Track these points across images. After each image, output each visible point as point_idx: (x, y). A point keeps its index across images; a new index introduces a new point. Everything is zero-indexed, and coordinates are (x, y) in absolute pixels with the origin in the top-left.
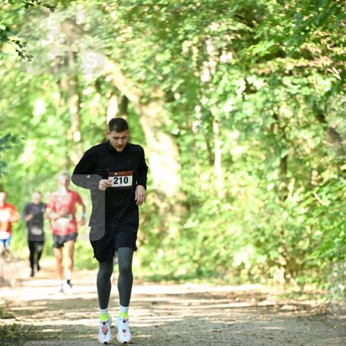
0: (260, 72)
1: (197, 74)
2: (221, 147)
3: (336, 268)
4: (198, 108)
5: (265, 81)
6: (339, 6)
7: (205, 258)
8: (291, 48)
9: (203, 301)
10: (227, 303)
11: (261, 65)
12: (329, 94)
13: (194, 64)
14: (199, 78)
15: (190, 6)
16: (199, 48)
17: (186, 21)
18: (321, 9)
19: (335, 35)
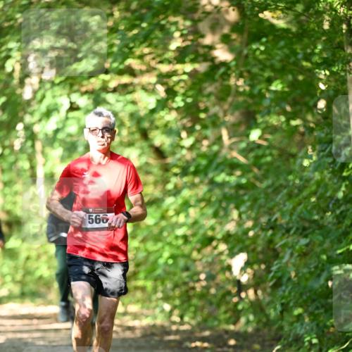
0: (84, 89)
1: (18, 91)
2: (44, 165)
3: (160, 288)
4: (20, 126)
5: (89, 98)
6: (163, 22)
7: (28, 278)
8: (115, 65)
9: (26, 322)
10: (50, 323)
11: (85, 83)
12: (153, 111)
13: (16, 81)
14: (21, 96)
15: (12, 23)
16: (21, 64)
17: (8, 37)
18: (144, 25)
19: (160, 52)
